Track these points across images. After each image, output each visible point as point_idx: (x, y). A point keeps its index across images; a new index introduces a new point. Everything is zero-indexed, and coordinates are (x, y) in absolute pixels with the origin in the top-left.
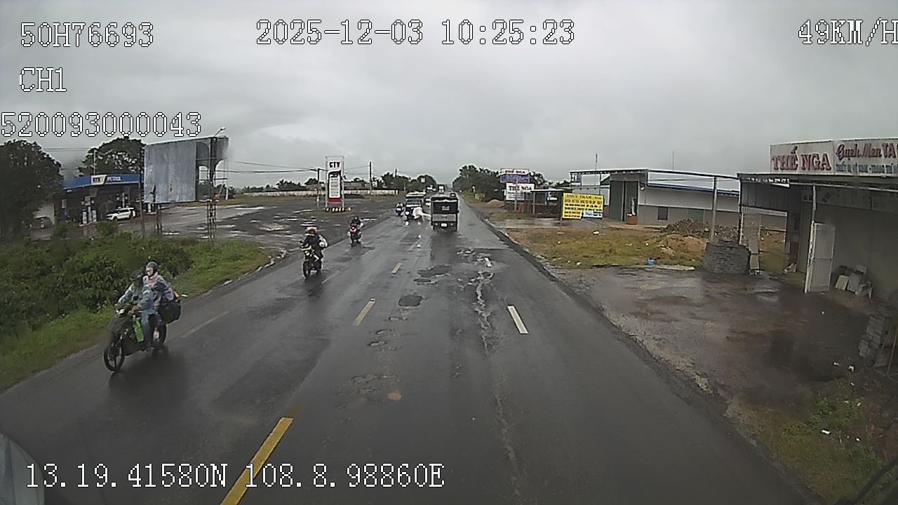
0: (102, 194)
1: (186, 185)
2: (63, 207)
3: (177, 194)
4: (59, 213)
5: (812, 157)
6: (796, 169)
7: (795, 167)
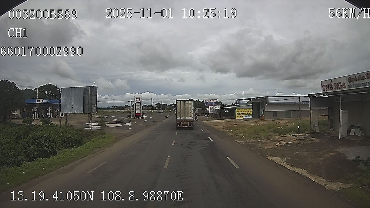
0: (41, 107)
1: (79, 106)
2: (24, 111)
3: (75, 110)
4: (22, 113)
5: (338, 84)
6: (332, 90)
7: (331, 89)
